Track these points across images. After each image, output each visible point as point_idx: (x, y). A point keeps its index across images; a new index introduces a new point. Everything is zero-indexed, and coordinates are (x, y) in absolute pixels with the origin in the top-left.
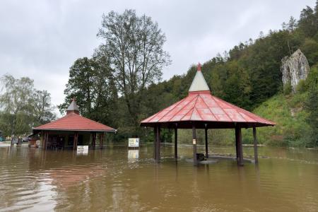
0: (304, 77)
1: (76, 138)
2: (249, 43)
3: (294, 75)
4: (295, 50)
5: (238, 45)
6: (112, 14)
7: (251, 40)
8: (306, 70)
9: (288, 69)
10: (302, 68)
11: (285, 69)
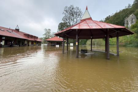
0: (134, 23)
1: (56, 43)
2: (112, 15)
3: (130, 23)
4: (131, 14)
5: (108, 16)
6: (66, 7)
7: (113, 14)
8: (135, 21)
9: (127, 21)
10: (133, 20)
11: (126, 21)
